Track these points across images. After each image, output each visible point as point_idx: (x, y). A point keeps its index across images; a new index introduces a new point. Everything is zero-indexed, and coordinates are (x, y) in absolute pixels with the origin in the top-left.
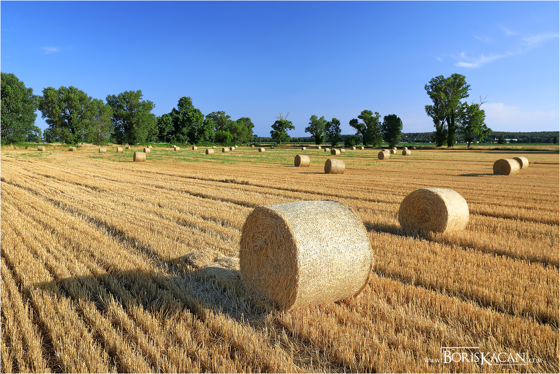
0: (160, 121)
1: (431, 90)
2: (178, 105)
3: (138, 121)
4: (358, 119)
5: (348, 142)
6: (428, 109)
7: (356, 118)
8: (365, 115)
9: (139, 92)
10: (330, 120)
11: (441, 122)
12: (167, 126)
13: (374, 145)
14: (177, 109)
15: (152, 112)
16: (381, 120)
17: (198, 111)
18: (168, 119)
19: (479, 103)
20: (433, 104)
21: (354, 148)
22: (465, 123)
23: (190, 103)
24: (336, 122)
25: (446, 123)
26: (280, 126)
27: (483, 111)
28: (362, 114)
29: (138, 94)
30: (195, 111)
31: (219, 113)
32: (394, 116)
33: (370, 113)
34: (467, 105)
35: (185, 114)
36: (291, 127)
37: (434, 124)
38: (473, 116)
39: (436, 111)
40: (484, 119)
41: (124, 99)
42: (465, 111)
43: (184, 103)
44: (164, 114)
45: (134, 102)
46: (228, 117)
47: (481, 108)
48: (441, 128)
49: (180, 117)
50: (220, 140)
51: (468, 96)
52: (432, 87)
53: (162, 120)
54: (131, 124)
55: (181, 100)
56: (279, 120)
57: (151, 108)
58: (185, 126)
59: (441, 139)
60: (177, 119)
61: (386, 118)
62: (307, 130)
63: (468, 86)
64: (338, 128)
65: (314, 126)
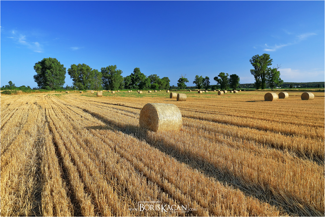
0: (125, 79)
2: (134, 72)
3: (115, 79)
4: (218, 77)
5: (213, 88)
6: (252, 71)
8: (221, 75)
9: (115, 66)
10: (205, 78)
11: (258, 77)
12: (128, 81)
14: (133, 73)
16: (229, 77)
17: (143, 74)
18: (129, 78)
19: (277, 68)
20: (254, 69)
22: (270, 78)
23: (139, 71)
24: (207, 78)
25: (261, 78)
26: (181, 81)
27: (279, 72)
29: (115, 67)
30: (141, 74)
31: (154, 75)
32: (235, 75)
33: (224, 74)
34: (271, 69)
35: (137, 76)
36: (187, 81)
37: (255, 78)
38: (274, 74)
39: (256, 72)
40: (279, 76)
41: (109, 69)
42: (270, 72)
43: (136, 70)
44: (127, 76)
45: (113, 71)
46: (158, 77)
47: (278, 70)
48: (258, 80)
49: (135, 77)
50: (153, 88)
51: (271, 64)
52: (253, 61)
54: (112, 81)
55: (135, 69)
56: (181, 78)
57: (121, 73)
58: (137, 81)
59: (258, 86)
60: (133, 78)
61: (231, 76)
62: (194, 82)
63: (272, 60)
64: (208, 81)
65: (197, 80)
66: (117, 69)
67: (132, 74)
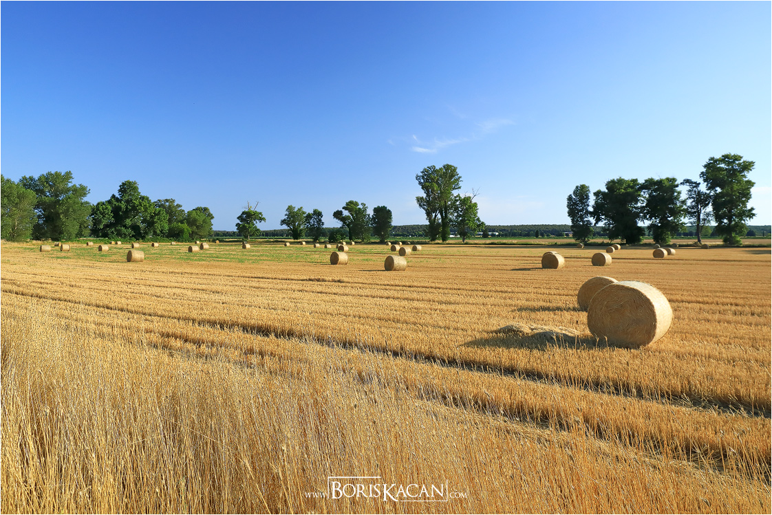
0: (96, 210)
1: (422, 181)
2: (119, 191)
3: (68, 210)
4: (343, 210)
6: (419, 200)
7: (340, 209)
8: (350, 206)
9: (68, 173)
10: (312, 212)
11: (434, 214)
12: (104, 216)
13: (363, 240)
14: (117, 195)
15: (85, 199)
16: (370, 212)
17: (147, 199)
18: (106, 208)
19: (472, 196)
20: (424, 196)
22: (459, 216)
23: (135, 189)
24: (318, 214)
25: (439, 216)
26: (248, 218)
27: (475, 204)
28: (347, 205)
29: (68, 176)
30: (143, 198)
31: (167, 200)
32: (384, 208)
33: (356, 204)
34: (460, 197)
35: (128, 202)
36: (261, 219)
37: (426, 217)
38: (467, 209)
39: (428, 203)
40: (477, 212)
41: (47, 183)
42: (458, 203)
43: (127, 188)
44: (99, 201)
45: (61, 186)
46: (179, 206)
47: (473, 201)
48: (435, 221)
49: (123, 205)
50: (174, 235)
51: (460, 188)
52: (423, 177)
53: (98, 209)
54: (57, 214)
55: (124, 184)
56: (247, 210)
57: (85, 195)
59: (434, 232)
60: (118, 208)
61: (375, 210)
62: (283, 222)
64: (320, 220)
65: (292, 217)
66: (75, 182)
67: (113, 196)
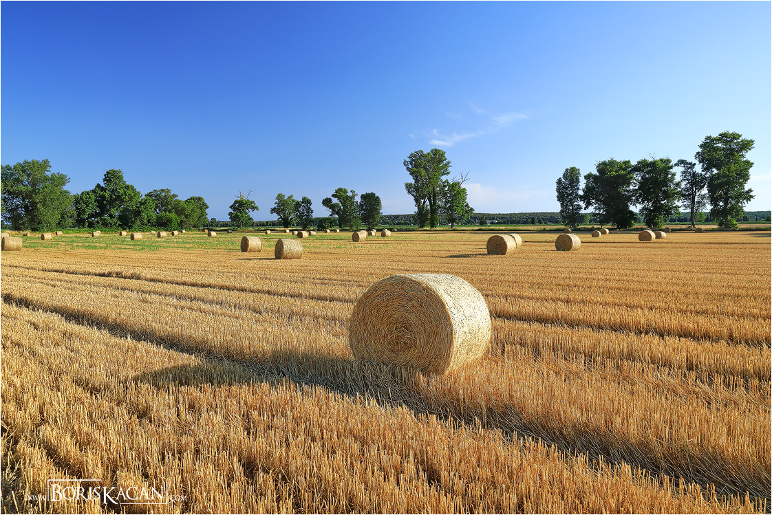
0: (78, 200)
1: (410, 166)
2: (104, 180)
3: (45, 199)
4: (332, 198)
5: (321, 225)
6: (408, 186)
7: (330, 196)
8: (339, 193)
9: (46, 162)
10: (300, 200)
11: (423, 201)
12: (87, 206)
13: (351, 228)
14: (102, 184)
15: (65, 188)
16: (358, 199)
17: (132, 188)
18: (90, 198)
19: (460, 181)
20: (413, 182)
21: (328, 231)
22: (447, 202)
23: (120, 178)
24: (307, 202)
25: (428, 202)
26: (240, 207)
27: (464, 189)
28: (336, 192)
29: (45, 165)
30: (127, 187)
31: (163, 191)
32: (373, 194)
33: (345, 191)
34: (448, 183)
35: (113, 191)
36: (254, 208)
37: (415, 203)
38: (455, 195)
39: (417, 189)
40: (466, 198)
41: (24, 171)
42: (446, 189)
43: (111, 177)
44: (83, 191)
45: (38, 175)
46: (175, 196)
47: (463, 186)
48: (423, 208)
49: (107, 195)
50: (163, 224)
51: (448, 173)
52: (411, 163)
53: (81, 199)
54: (34, 204)
55: (108, 173)
56: (239, 199)
57: (64, 184)
58: (114, 207)
59: (423, 220)
60: (103, 197)
61: (363, 197)
62: (273, 210)
63: (449, 163)
64: (309, 208)
65: (282, 206)
66: (52, 171)
67: (98, 186)
